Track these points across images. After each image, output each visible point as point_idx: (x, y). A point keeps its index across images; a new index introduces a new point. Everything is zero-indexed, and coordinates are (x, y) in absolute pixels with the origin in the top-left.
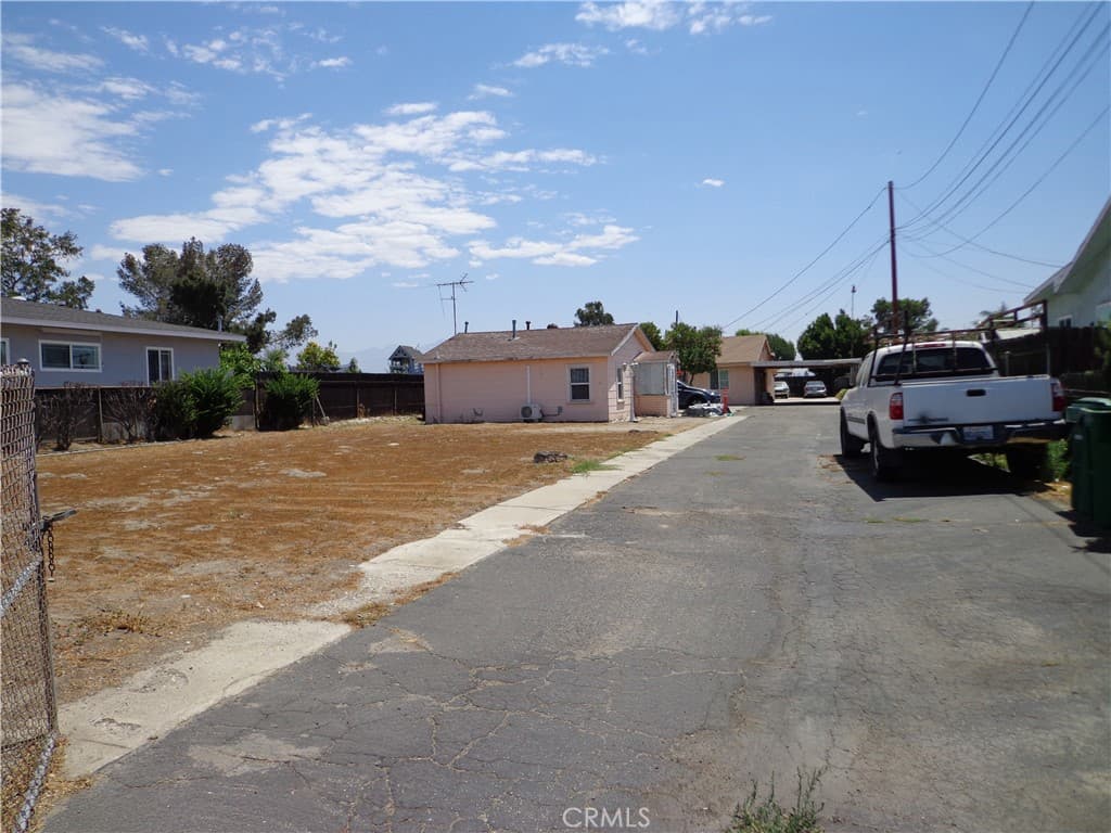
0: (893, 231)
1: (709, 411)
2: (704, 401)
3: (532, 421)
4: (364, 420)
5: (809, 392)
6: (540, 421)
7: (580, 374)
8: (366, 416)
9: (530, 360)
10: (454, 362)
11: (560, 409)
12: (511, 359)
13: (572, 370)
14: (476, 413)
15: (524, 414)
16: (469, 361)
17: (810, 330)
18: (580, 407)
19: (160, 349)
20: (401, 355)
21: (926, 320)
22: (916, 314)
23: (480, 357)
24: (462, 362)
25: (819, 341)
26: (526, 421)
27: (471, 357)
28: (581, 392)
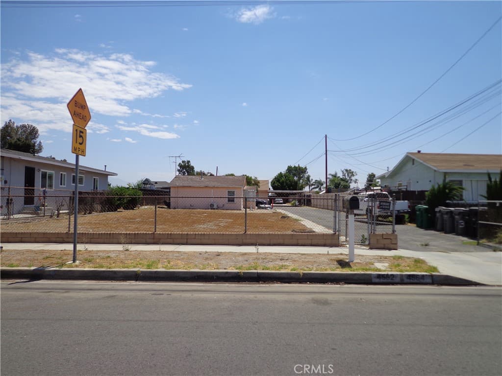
0: (326, 151)
1: (267, 207)
2: (262, 204)
3: (214, 209)
4: (146, 207)
5: (277, 202)
6: (217, 209)
7: (231, 193)
8: (146, 205)
9: (214, 187)
10: (184, 187)
11: (223, 205)
12: (207, 187)
13: (228, 192)
14: (191, 206)
15: (211, 206)
16: (190, 187)
17: (275, 178)
18: (231, 205)
19: (96, 178)
20: (147, 182)
21: (306, 175)
22: (302, 172)
23: (194, 185)
24: (187, 187)
25: (280, 183)
26: (212, 209)
27: (191, 185)
28: (231, 200)
